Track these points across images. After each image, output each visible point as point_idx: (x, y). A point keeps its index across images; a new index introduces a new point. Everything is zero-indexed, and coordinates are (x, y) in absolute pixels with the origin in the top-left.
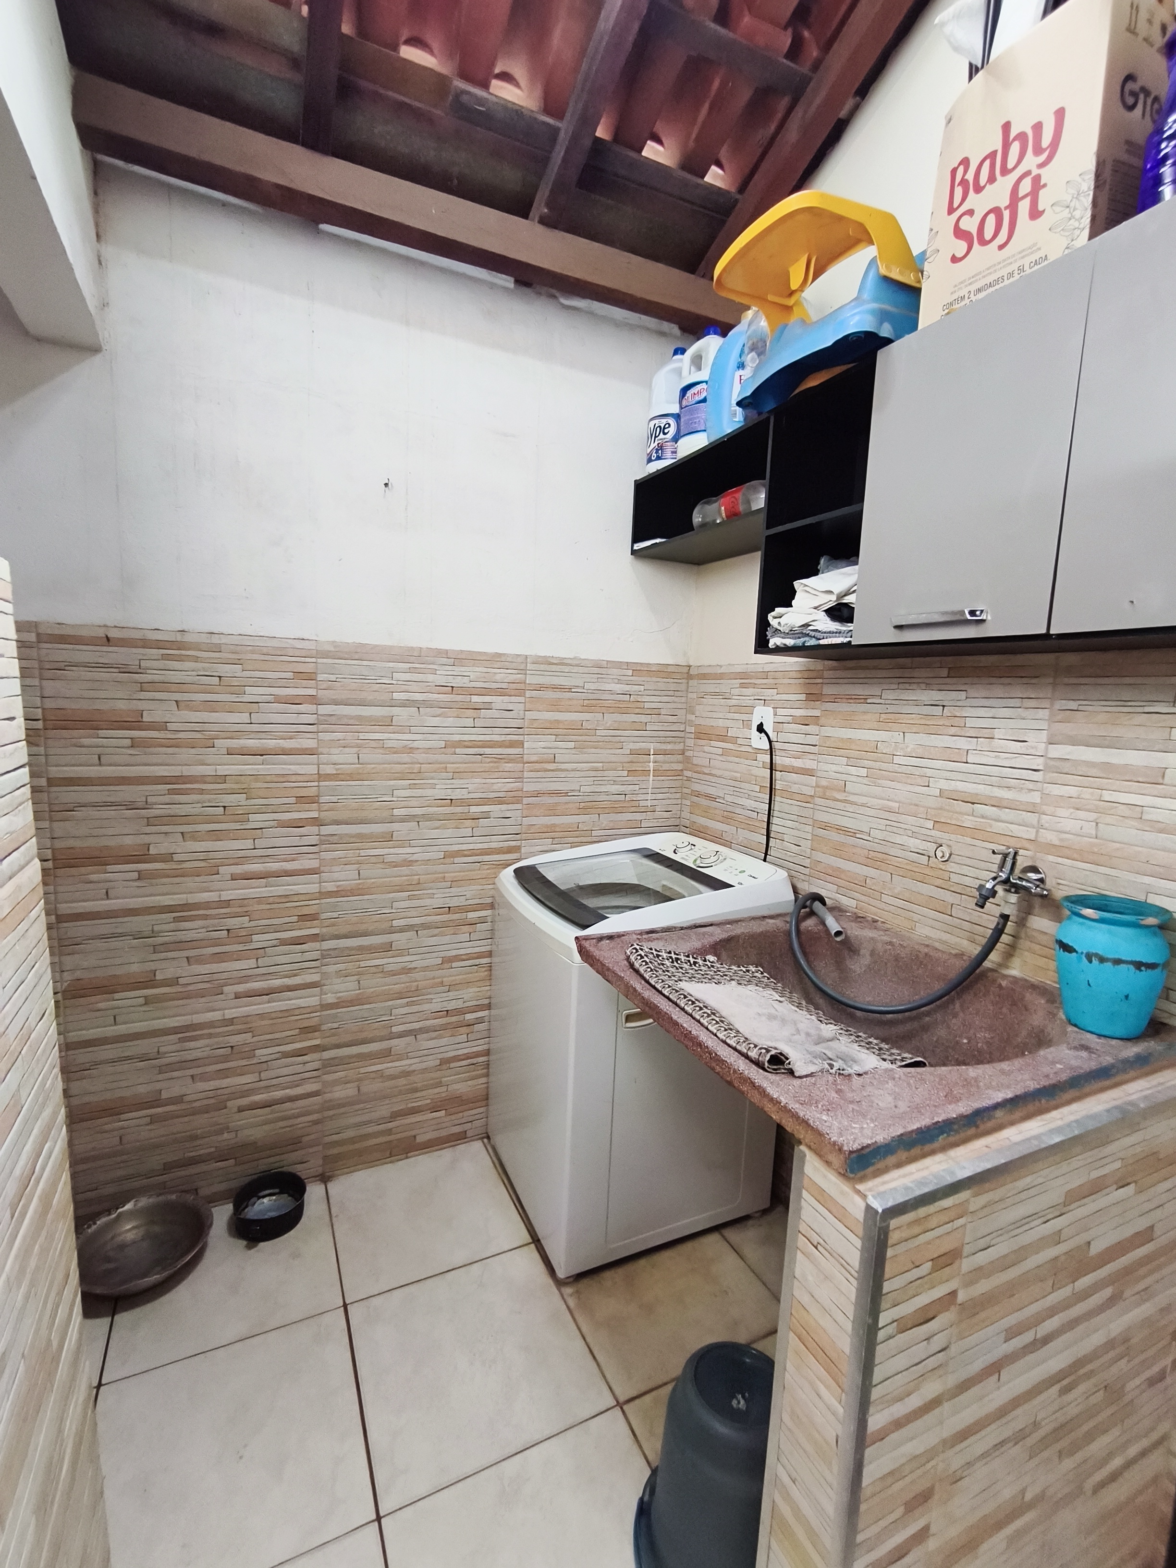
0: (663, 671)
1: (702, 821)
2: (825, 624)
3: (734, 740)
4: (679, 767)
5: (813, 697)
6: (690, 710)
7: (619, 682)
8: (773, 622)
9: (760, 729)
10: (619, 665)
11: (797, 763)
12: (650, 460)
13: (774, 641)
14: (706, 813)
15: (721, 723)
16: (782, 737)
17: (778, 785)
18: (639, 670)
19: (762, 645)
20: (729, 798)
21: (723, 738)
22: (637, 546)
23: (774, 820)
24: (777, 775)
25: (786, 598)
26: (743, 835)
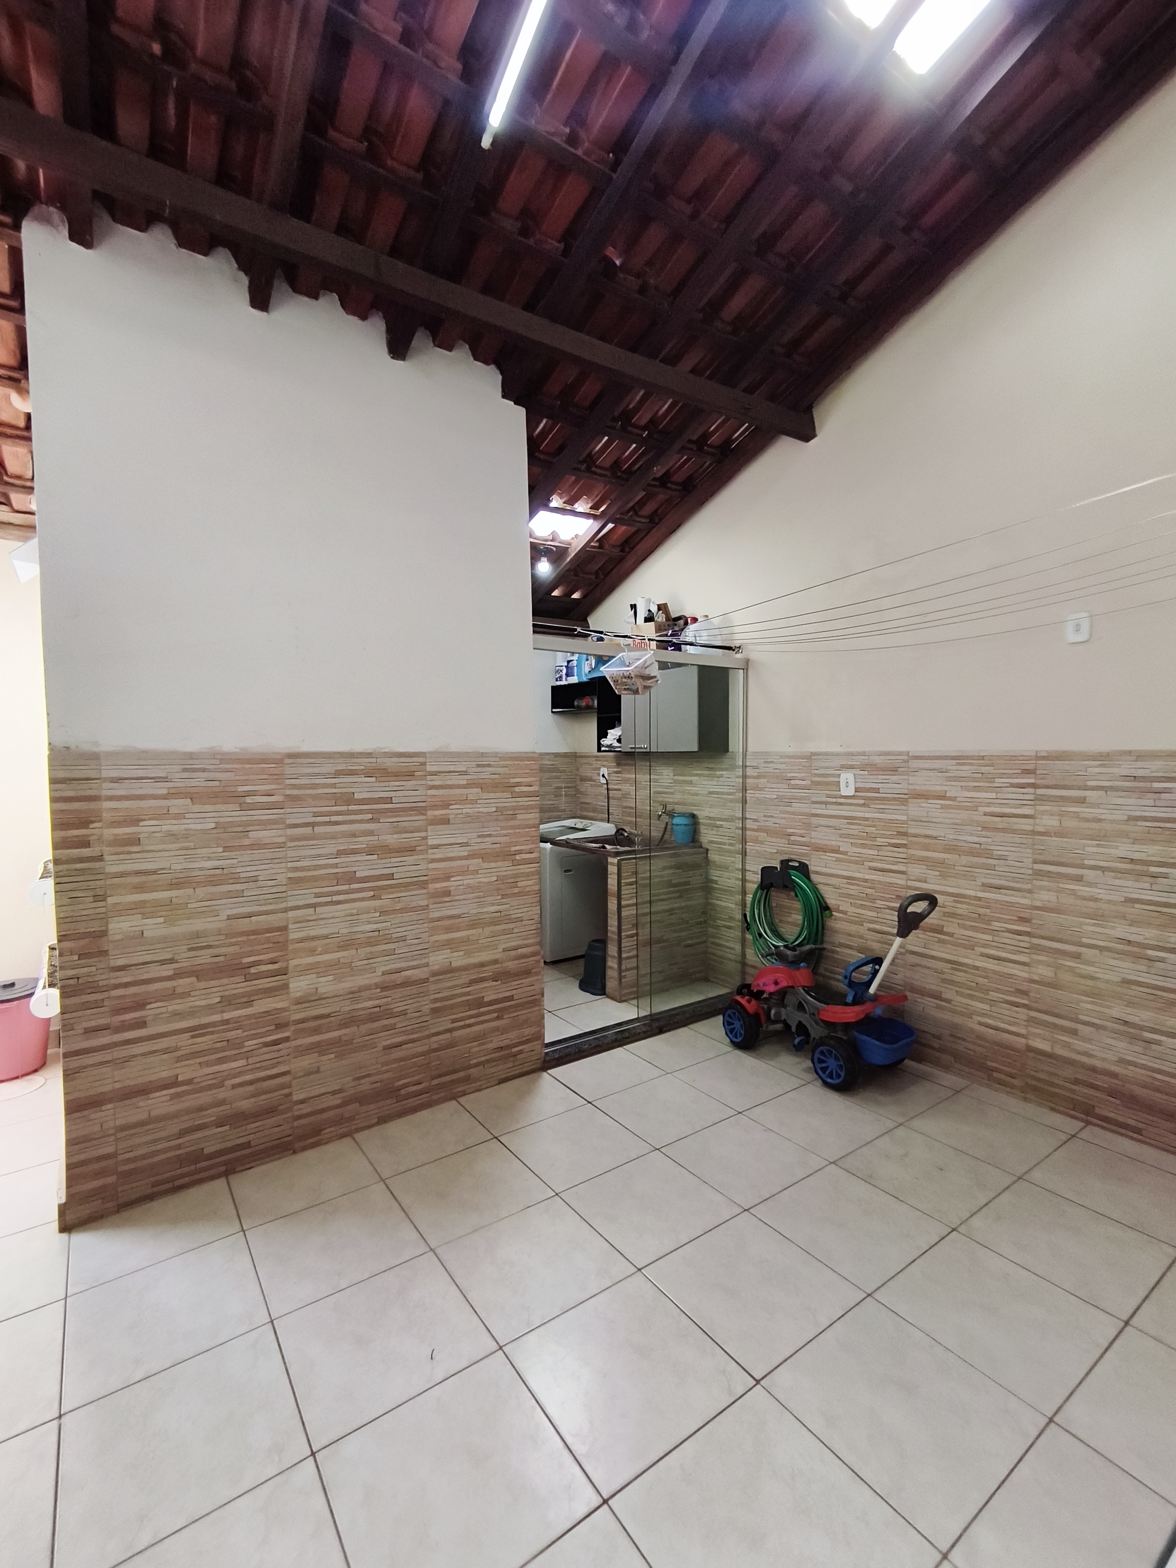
0: (565, 755)
1: (585, 813)
2: (616, 744)
3: (594, 781)
4: (574, 793)
5: (619, 764)
6: (578, 770)
7: (549, 760)
8: (602, 743)
9: (603, 776)
10: (548, 754)
11: (616, 787)
12: (557, 680)
13: (603, 749)
14: (586, 810)
15: (589, 774)
16: (611, 778)
17: (611, 795)
18: (556, 755)
19: (599, 750)
20: (594, 803)
21: (591, 780)
22: (554, 710)
23: (610, 808)
24: (610, 792)
25: (605, 735)
26: (600, 816)
